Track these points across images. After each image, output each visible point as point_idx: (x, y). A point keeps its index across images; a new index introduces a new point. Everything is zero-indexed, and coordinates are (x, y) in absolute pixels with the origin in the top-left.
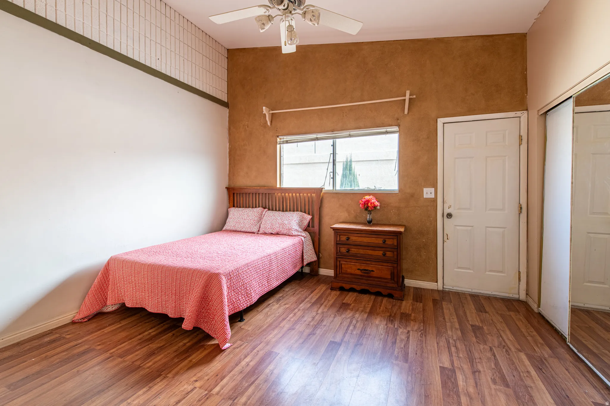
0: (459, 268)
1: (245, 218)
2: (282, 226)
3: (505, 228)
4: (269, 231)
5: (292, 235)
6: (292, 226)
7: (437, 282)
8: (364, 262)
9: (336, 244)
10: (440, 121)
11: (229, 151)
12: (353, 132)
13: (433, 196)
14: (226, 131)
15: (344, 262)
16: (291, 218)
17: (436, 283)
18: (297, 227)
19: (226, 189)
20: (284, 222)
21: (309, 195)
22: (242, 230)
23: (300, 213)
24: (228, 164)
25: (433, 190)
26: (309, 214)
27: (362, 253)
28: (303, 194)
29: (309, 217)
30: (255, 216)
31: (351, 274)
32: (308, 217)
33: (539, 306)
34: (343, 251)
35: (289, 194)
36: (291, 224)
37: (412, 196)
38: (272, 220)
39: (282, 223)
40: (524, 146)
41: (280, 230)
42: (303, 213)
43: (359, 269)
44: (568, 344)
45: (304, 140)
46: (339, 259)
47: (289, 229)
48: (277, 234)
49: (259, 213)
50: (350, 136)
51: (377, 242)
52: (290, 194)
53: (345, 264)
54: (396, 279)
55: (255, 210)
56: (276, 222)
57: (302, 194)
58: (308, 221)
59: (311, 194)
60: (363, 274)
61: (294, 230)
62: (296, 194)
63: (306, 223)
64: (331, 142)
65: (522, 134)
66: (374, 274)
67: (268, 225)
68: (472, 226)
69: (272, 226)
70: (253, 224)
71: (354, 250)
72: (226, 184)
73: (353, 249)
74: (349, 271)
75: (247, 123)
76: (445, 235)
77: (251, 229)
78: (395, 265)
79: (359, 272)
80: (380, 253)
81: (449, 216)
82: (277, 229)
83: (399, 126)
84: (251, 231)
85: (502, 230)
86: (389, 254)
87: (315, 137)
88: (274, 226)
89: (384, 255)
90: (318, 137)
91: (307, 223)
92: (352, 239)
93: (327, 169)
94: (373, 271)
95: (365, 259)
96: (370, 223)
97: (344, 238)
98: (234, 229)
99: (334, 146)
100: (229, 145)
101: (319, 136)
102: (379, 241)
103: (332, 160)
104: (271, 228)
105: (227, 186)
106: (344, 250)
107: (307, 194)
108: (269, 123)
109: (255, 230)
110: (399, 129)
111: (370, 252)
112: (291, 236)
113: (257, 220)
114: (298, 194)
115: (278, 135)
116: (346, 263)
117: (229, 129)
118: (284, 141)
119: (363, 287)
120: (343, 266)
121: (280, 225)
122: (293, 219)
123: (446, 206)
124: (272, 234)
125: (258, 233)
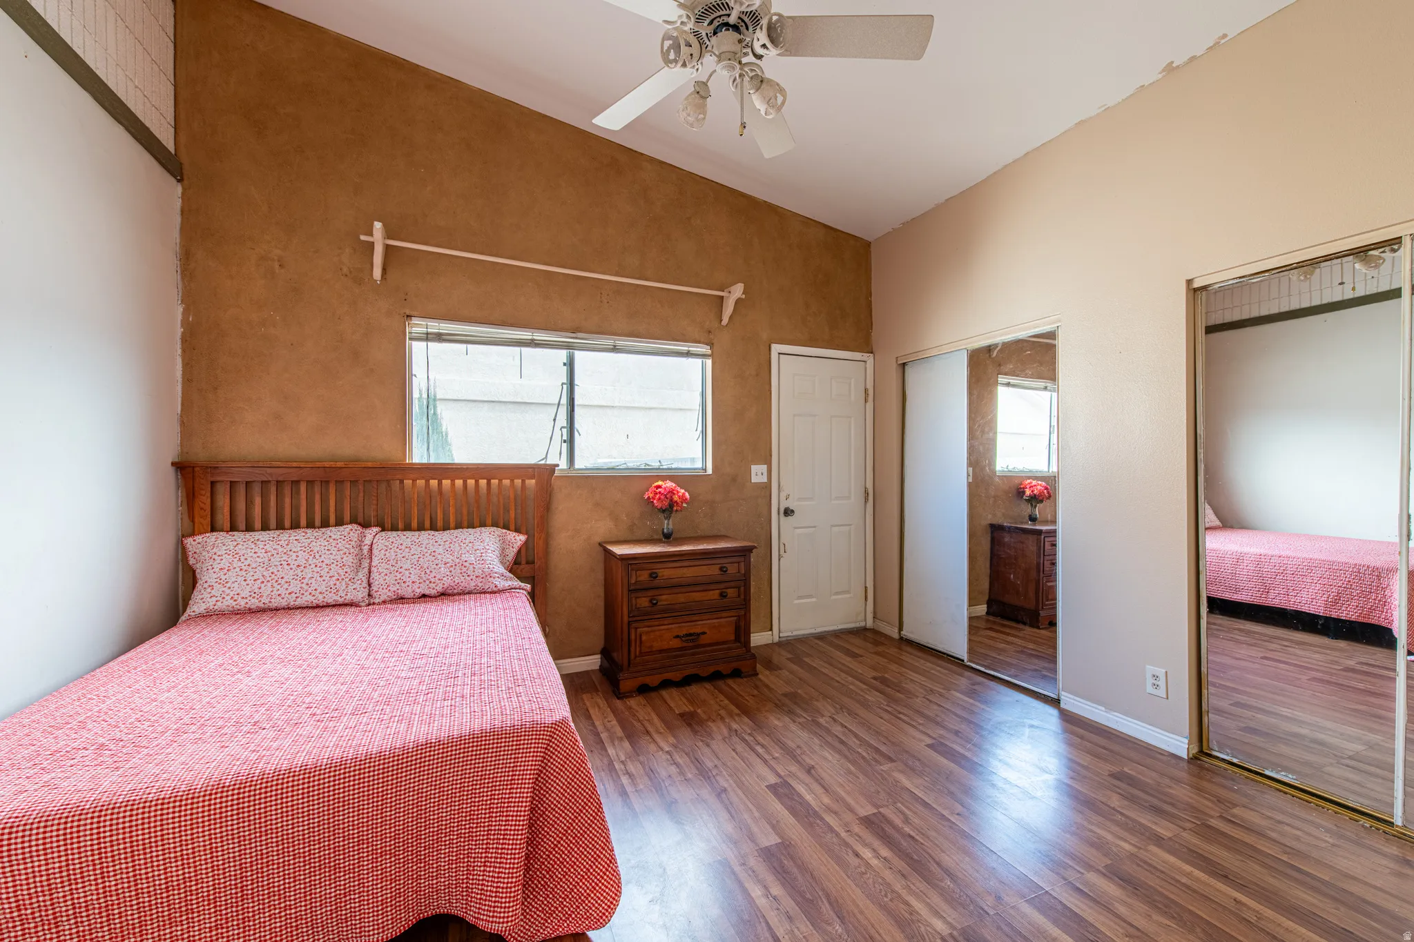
0: (800, 598)
1: (302, 561)
2: (459, 571)
3: (850, 525)
4: (418, 591)
5: (495, 589)
6: (491, 566)
7: (771, 630)
8: (687, 618)
9: (629, 591)
10: (776, 348)
11: (183, 335)
12: (622, 342)
13: (765, 480)
14: (171, 263)
15: (646, 629)
16: (478, 545)
17: (770, 632)
18: (502, 570)
19: (174, 468)
20: (464, 558)
21: (518, 482)
22: (297, 603)
23: (499, 531)
24: (180, 380)
25: (764, 468)
26: (517, 530)
27: (682, 600)
28: (500, 481)
29: (521, 539)
30: (341, 552)
31: (661, 651)
32: (517, 538)
33: (901, 629)
34: (643, 605)
35: (453, 481)
36: (488, 562)
37: (734, 479)
38: (416, 557)
39: (458, 560)
40: (870, 405)
41: (457, 582)
42: (504, 531)
43: (677, 637)
44: (968, 663)
45: (495, 341)
46: (634, 625)
47: (484, 575)
48: (444, 595)
49: (353, 543)
50: (615, 349)
51: (710, 573)
52: (459, 483)
53: (647, 633)
54: (743, 640)
55: (334, 532)
56: (437, 562)
57: (497, 481)
58: (515, 550)
59: (523, 481)
60: (685, 644)
61: (497, 575)
62: (477, 482)
63: (511, 554)
64: (562, 355)
65: (868, 387)
66: (704, 640)
67: (407, 572)
68: (815, 527)
69: (423, 575)
70: (343, 577)
71: (665, 599)
72: (171, 452)
73: (664, 597)
74: (657, 645)
75: (278, 252)
76: (782, 546)
77: (341, 593)
78: (742, 612)
79: (676, 643)
80: (714, 594)
81: (788, 512)
82: (445, 579)
83: (710, 344)
84: (341, 601)
85: (847, 528)
86: (731, 592)
87: (530, 337)
88: (433, 575)
89: (723, 595)
90: (535, 337)
91: (513, 554)
92: (663, 576)
93: (555, 420)
94: (704, 633)
95: (687, 613)
96: (667, 537)
97: (644, 576)
98: (254, 603)
99: (570, 364)
100: (186, 313)
101: (540, 336)
102: (714, 571)
103: (564, 401)
104: (421, 581)
105: (177, 460)
106: (644, 602)
107: (512, 481)
108: (377, 273)
109: (359, 594)
110: (712, 352)
111: (697, 596)
112: (494, 592)
113: (350, 564)
114: (483, 482)
115: (408, 313)
116: (650, 629)
117: (186, 257)
118: (431, 334)
119: (688, 672)
120: (644, 638)
121: (452, 569)
122: (487, 547)
123: (783, 495)
124: (424, 596)
125: (371, 602)
